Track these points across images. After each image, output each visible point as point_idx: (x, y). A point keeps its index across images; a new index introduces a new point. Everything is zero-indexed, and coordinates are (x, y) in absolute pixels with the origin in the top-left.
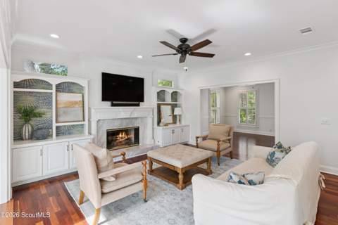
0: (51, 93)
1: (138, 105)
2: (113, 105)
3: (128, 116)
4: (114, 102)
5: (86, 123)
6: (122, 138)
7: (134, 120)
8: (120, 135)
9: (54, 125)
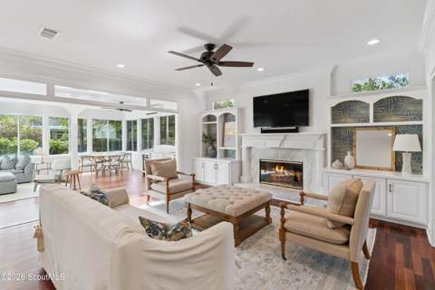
0: (215, 124)
1: (296, 131)
2: (263, 132)
3: (277, 146)
5: (236, 148)
6: (280, 173)
8: (277, 169)
9: (219, 148)
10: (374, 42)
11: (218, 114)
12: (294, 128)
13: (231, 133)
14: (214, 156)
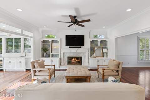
0: (49, 44)
1: (81, 47)
2: (69, 47)
3: (75, 52)
4: (70, 46)
5: (59, 53)
6: (74, 60)
7: (79, 54)
8: (74, 59)
9: (50, 53)
10: (104, 27)
11: (50, 40)
12: (80, 46)
13: (55, 47)
14: (49, 56)
